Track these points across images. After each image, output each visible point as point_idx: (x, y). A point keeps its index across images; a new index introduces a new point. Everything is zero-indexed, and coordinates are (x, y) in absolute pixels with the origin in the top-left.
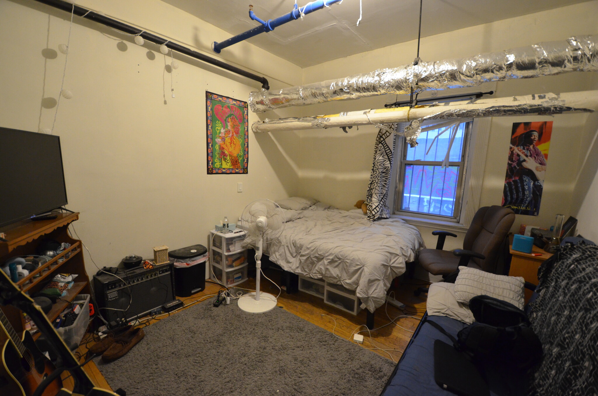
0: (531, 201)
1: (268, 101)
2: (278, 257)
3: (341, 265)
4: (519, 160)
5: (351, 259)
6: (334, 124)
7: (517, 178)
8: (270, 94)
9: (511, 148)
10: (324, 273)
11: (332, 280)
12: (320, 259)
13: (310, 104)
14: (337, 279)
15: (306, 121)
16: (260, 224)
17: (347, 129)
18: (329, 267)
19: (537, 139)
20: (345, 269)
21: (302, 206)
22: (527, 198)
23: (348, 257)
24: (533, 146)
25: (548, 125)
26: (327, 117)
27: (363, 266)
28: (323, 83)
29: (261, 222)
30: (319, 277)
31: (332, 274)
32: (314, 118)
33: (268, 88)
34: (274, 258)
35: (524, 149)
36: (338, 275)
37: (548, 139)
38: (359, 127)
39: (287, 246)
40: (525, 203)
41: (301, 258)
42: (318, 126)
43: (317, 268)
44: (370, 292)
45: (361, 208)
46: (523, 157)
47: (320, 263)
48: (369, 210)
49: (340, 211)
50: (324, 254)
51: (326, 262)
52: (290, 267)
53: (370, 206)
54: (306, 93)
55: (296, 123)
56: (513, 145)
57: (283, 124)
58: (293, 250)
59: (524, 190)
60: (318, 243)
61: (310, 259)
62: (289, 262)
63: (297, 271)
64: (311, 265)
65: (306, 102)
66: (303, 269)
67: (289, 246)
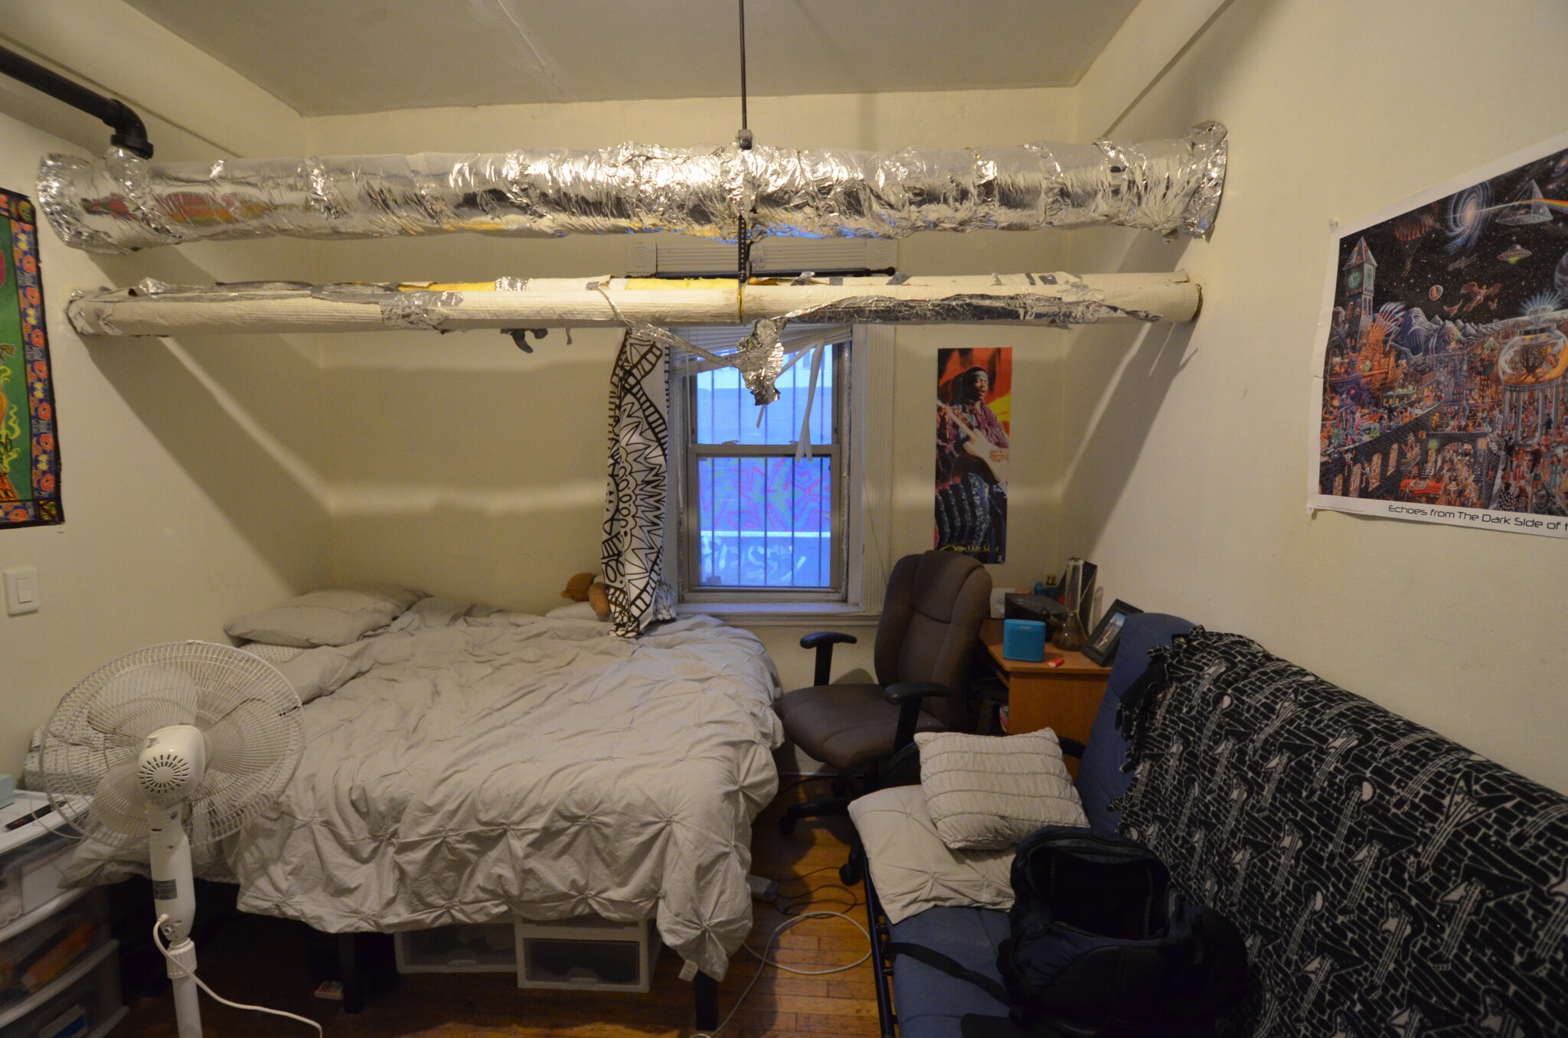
0: (989, 529)
1: (151, 203)
2: (284, 886)
3: (581, 842)
4: (957, 436)
5: (619, 807)
6: (482, 316)
7: (958, 480)
8: (159, 175)
9: (939, 409)
10: (514, 891)
11: (553, 909)
12: (487, 839)
13: (365, 235)
14: (573, 897)
15: (352, 298)
16: (163, 775)
17: (529, 337)
18: (533, 863)
19: (986, 388)
20: (598, 852)
22: (981, 523)
23: (606, 806)
24: (982, 404)
25: (1003, 355)
26: (444, 290)
27: (669, 823)
28: (418, 161)
29: (167, 762)
30: (495, 911)
31: (549, 886)
32: (386, 289)
33: (145, 151)
34: (265, 897)
35: (964, 410)
36: (574, 882)
37: (1006, 389)
38: (573, 332)
39: (328, 824)
40: (979, 535)
41: (402, 859)
42: (411, 321)
43: (479, 879)
44: (707, 910)
45: (586, 599)
46: (964, 430)
47: (493, 854)
48: (616, 604)
49: (513, 619)
50: (507, 816)
51: (519, 846)
52: (356, 912)
53: (616, 589)
54: (344, 187)
55: (304, 304)
56: (944, 402)
57: (238, 308)
58: (359, 831)
59: (972, 505)
61: (445, 852)
62: (346, 891)
63: (391, 919)
64: (451, 875)
65: (343, 224)
66: (419, 901)
67: (337, 820)
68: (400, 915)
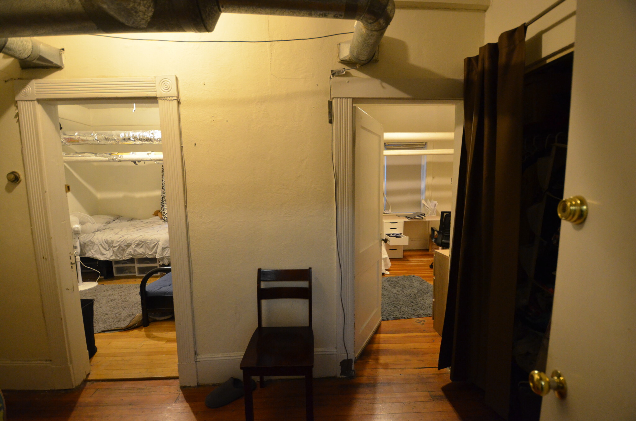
1: (64, 139)
2: (93, 253)
3: (144, 245)
6: (126, 160)
8: (65, 134)
10: (133, 253)
11: (139, 256)
12: (128, 246)
13: (105, 144)
14: (142, 254)
15: (103, 156)
16: (76, 229)
17: (137, 163)
18: (136, 249)
20: (147, 247)
21: (106, 221)
23: (148, 240)
26: (120, 154)
27: (159, 242)
28: (114, 132)
30: (130, 257)
31: (138, 252)
32: (109, 154)
34: (90, 254)
36: (143, 252)
38: (145, 162)
39: (101, 244)
41: (113, 249)
42: (113, 160)
43: (127, 252)
44: (164, 254)
45: (157, 215)
47: (129, 248)
48: (163, 216)
49: (141, 220)
50: (132, 242)
51: (133, 246)
52: (106, 257)
53: (164, 213)
54: (100, 137)
55: (93, 157)
57: (80, 158)
58: (106, 246)
60: (125, 237)
61: (121, 248)
62: (105, 254)
63: (112, 258)
64: (122, 252)
65: (100, 143)
66: (117, 256)
67: (102, 244)
68: (113, 258)
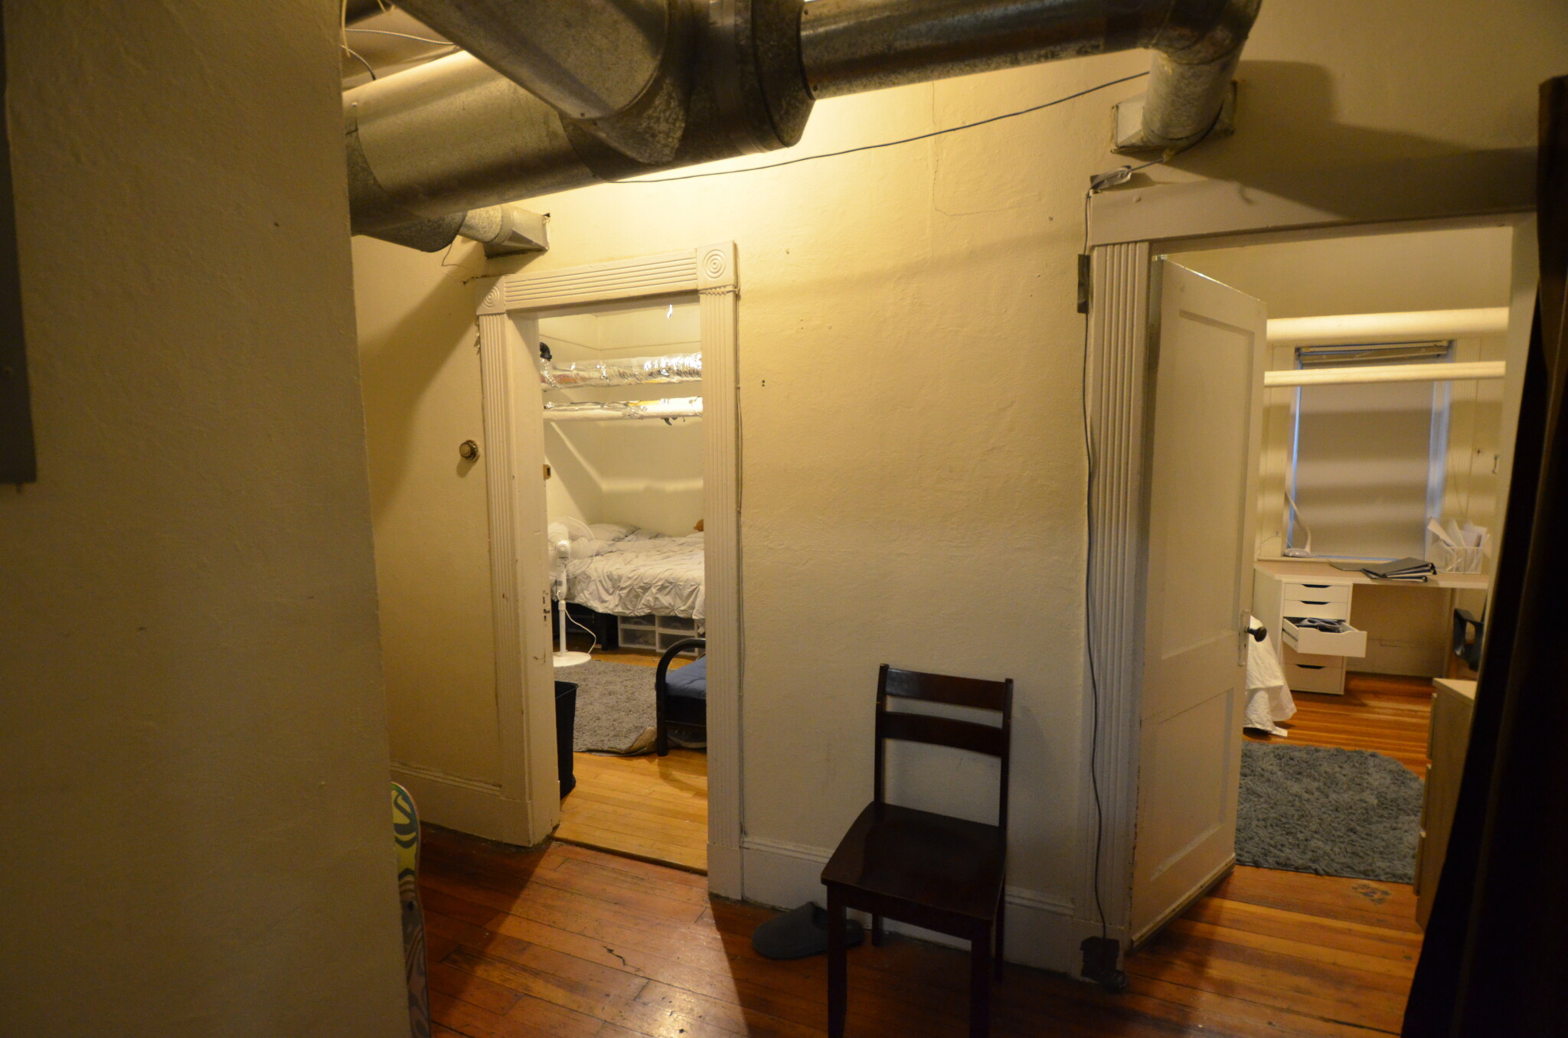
1: (553, 378)
2: (588, 597)
3: (673, 592)
5: (685, 580)
6: (653, 415)
8: (555, 368)
10: (652, 604)
11: (663, 611)
12: (646, 589)
13: (618, 385)
14: (669, 608)
15: (614, 409)
16: (562, 549)
17: (671, 420)
18: (658, 596)
20: (678, 595)
21: (614, 535)
23: (681, 579)
26: (642, 404)
27: (699, 585)
28: (634, 361)
29: (563, 546)
30: (647, 611)
31: (662, 604)
32: (624, 404)
33: (549, 358)
34: (582, 599)
36: (670, 604)
38: (686, 418)
39: (600, 581)
41: (621, 592)
42: (631, 417)
43: (643, 601)
47: (647, 594)
49: (674, 539)
50: (651, 581)
51: (654, 590)
52: (607, 607)
54: (611, 371)
55: (596, 411)
57: (578, 412)
58: (609, 585)
60: (642, 570)
61: (633, 592)
62: (606, 602)
63: (616, 610)
64: (634, 599)
65: (611, 383)
66: (625, 606)
67: (603, 581)
68: (619, 610)
